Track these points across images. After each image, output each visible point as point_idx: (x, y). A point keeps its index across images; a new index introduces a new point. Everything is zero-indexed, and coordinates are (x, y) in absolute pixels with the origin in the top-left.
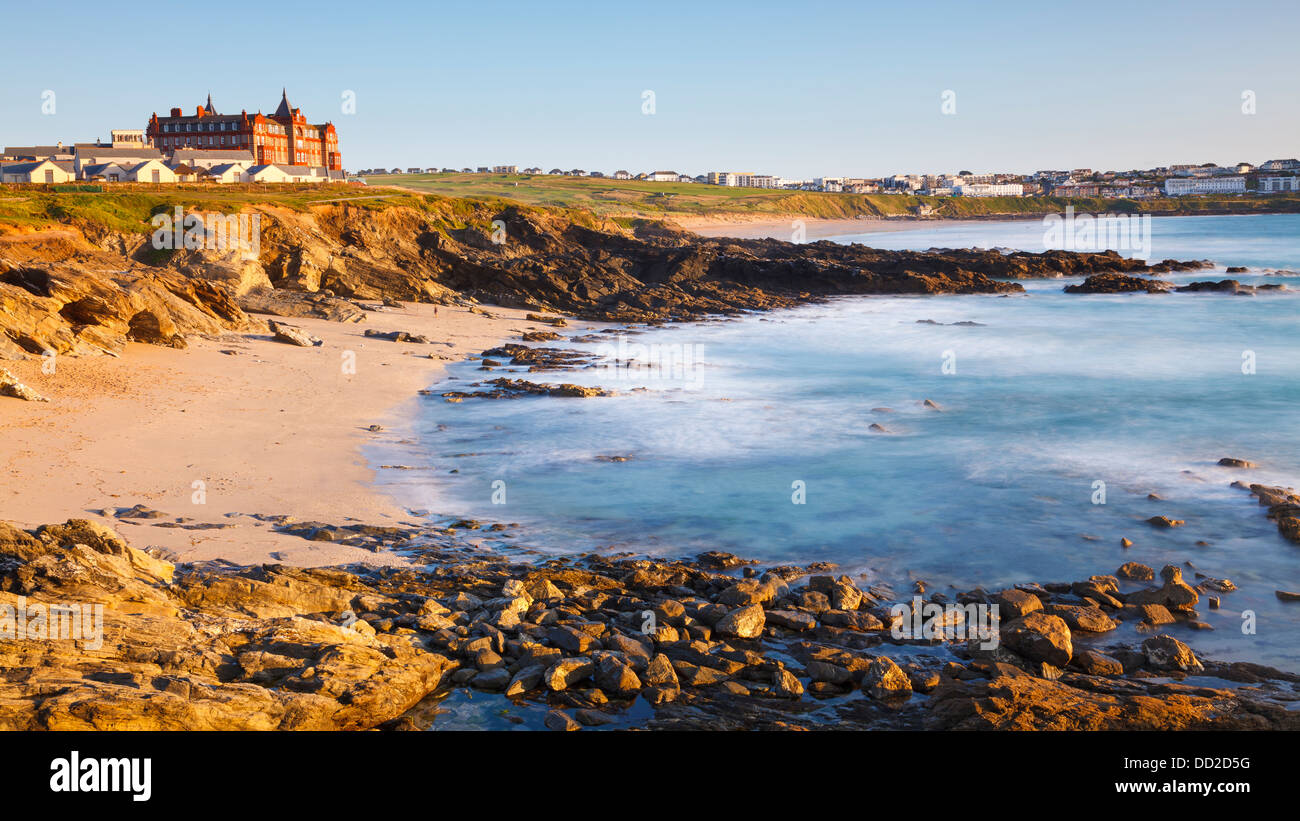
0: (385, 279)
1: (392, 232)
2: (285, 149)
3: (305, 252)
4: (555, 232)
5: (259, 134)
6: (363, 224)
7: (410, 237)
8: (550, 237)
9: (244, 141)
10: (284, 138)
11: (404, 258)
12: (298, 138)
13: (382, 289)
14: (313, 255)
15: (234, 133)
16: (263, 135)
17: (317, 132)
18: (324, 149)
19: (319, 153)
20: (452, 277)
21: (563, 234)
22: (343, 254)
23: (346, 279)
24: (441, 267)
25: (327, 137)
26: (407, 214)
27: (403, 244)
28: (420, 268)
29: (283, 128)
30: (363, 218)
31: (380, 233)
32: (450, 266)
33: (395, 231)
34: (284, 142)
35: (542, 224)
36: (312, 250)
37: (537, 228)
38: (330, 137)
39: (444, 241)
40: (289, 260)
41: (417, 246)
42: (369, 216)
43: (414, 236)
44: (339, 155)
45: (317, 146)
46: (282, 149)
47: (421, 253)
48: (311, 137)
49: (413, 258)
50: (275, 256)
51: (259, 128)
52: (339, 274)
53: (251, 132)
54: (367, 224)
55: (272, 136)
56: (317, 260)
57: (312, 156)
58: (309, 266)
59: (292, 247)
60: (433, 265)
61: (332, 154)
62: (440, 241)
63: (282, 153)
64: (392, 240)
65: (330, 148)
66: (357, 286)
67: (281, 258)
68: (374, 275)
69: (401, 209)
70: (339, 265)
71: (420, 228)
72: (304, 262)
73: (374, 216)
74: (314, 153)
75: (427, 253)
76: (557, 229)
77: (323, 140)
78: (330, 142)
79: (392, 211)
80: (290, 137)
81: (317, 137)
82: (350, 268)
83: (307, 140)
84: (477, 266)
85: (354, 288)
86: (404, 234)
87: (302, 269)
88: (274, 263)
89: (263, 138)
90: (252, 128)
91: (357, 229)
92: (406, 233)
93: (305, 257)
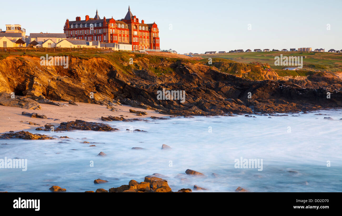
0: (75, 91)
1: (93, 70)
2: (127, 36)
3: (35, 78)
4: (200, 73)
5: (111, 28)
6: (78, 66)
7: (104, 73)
8: (196, 75)
9: (104, 32)
10: (127, 30)
11: (99, 83)
12: (134, 30)
13: (74, 97)
14: (40, 79)
15: (100, 28)
16: (114, 28)
17: (147, 28)
18: (150, 36)
19: (148, 38)
20: (123, 93)
21: (205, 74)
22: (57, 79)
23: (57, 91)
24: (117, 88)
25: (152, 30)
26: (103, 61)
27: (99, 76)
28: (106, 88)
29: (127, 25)
30: (79, 63)
31: (87, 70)
32: (121, 87)
33: (95, 70)
34: (126, 32)
35: (193, 69)
36: (40, 77)
37: (190, 70)
38: (154, 30)
39: (119, 75)
40: (29, 82)
41: (107, 78)
42: (81, 62)
43: (106, 72)
44: (158, 38)
45: (147, 34)
46: (126, 36)
47: (108, 80)
48: (144, 29)
49: (104, 83)
50: (23, 79)
51: (112, 25)
52: (54, 89)
53: (107, 27)
54: (80, 66)
55: (121, 29)
56: (42, 82)
57: (144, 39)
58: (37, 84)
59: (31, 75)
60: (113, 87)
61: (154, 38)
62: (117, 75)
63: (126, 38)
64: (94, 74)
65: (153, 35)
66: (62, 95)
67: (25, 81)
68: (69, 90)
69: (100, 59)
70: (53, 84)
71: (109, 68)
72: (35, 83)
73: (83, 62)
74: (145, 37)
75: (111, 80)
76: (202, 71)
77: (150, 31)
78: (154, 32)
79: (95, 60)
80: (130, 30)
81: (147, 30)
82: (59, 86)
83: (140, 31)
84: (133, 88)
85: (61, 95)
86: (101, 71)
87: (34, 86)
88: (23, 83)
89: (114, 30)
90: (108, 25)
91: (75, 68)
92: (102, 71)
93: (36, 80)
